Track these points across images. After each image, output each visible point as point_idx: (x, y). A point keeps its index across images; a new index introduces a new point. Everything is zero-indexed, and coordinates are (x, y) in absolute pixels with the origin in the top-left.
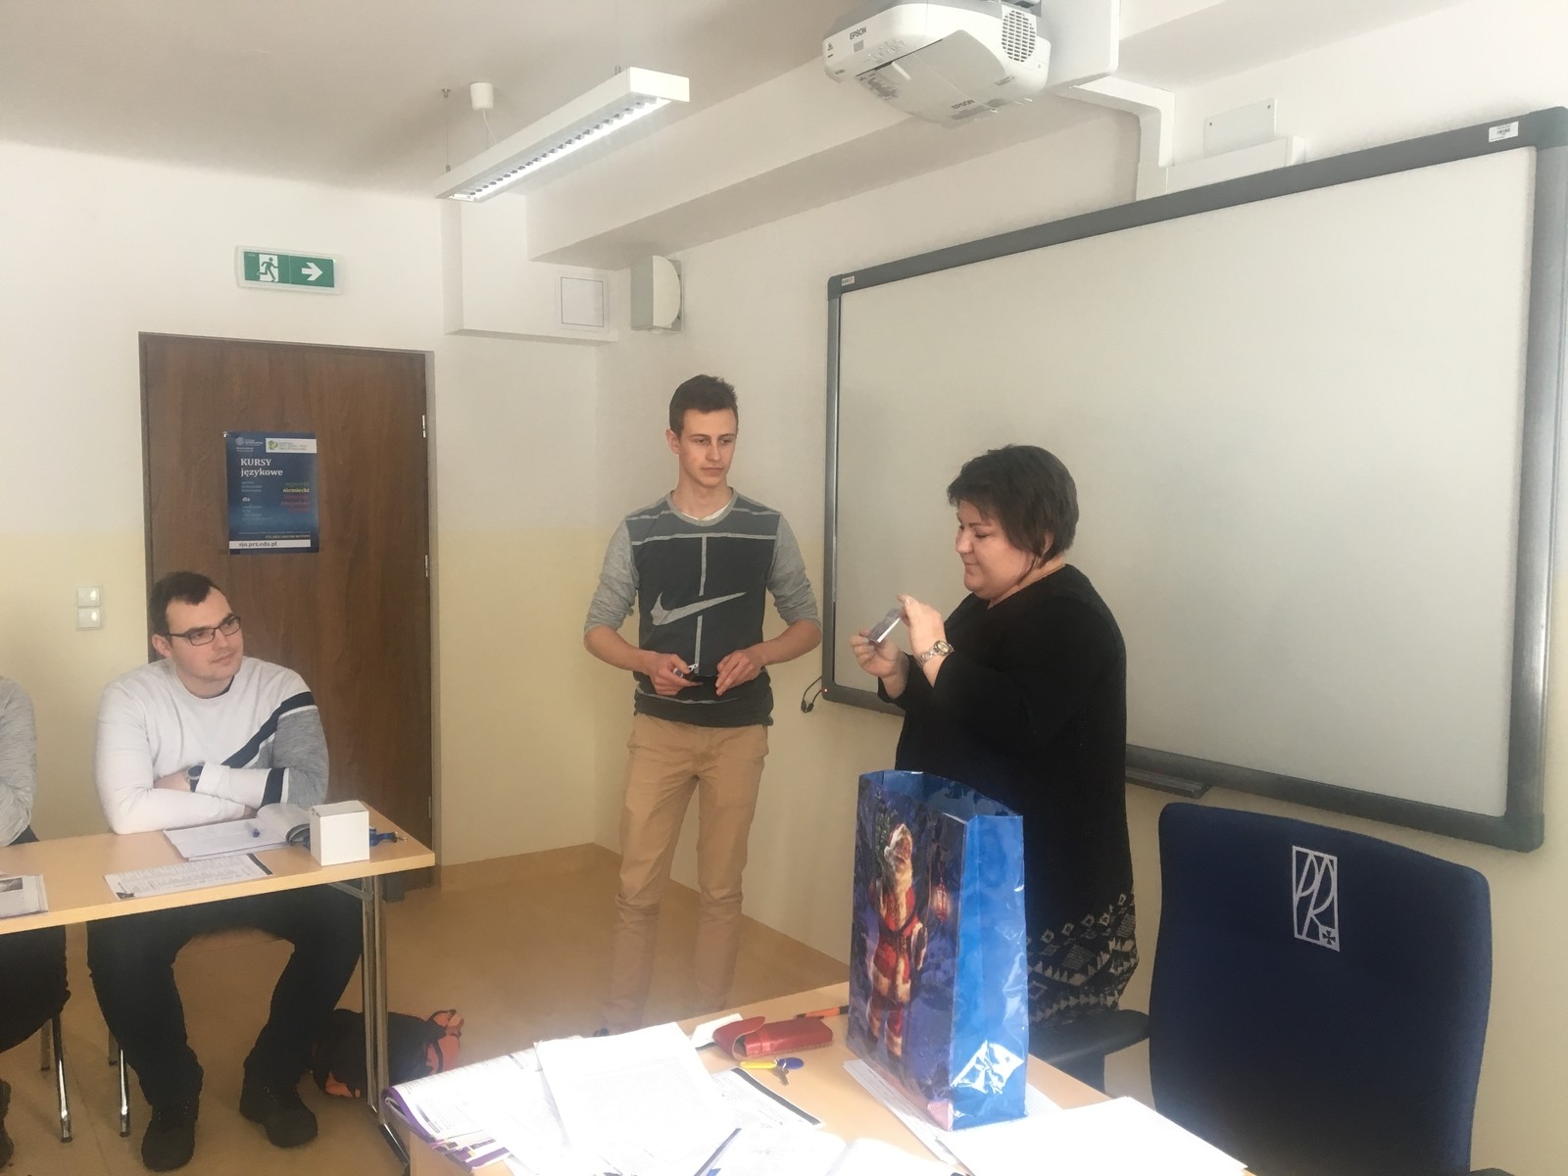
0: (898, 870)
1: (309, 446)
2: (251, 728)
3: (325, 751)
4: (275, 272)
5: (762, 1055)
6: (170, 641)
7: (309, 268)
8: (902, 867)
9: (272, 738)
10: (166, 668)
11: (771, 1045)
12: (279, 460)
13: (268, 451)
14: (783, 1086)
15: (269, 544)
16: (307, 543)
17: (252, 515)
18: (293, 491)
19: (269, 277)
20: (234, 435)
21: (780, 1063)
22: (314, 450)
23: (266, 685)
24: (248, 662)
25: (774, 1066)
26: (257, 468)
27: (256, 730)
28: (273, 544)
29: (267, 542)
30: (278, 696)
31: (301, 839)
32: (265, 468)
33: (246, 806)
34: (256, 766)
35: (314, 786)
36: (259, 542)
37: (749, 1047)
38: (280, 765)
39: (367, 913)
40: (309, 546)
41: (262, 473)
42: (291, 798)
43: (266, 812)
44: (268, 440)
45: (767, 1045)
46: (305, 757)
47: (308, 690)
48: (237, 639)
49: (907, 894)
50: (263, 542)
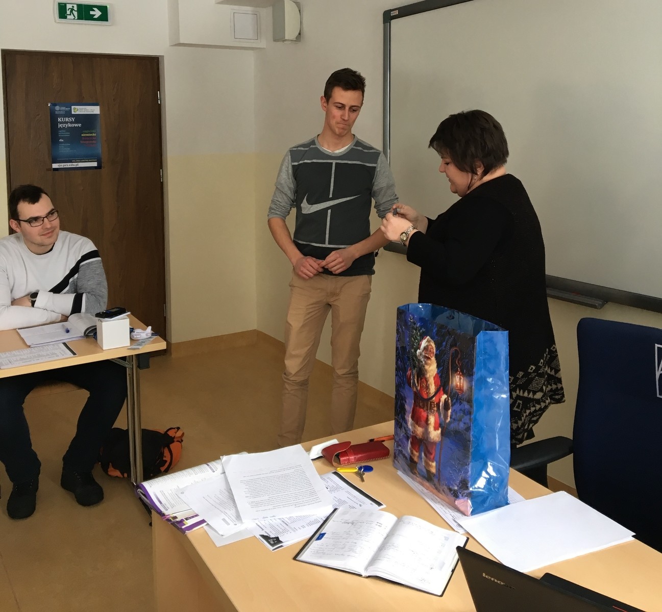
0: (426, 363)
1: (96, 110)
2: (65, 271)
3: (105, 284)
4: (76, 13)
5: (349, 463)
6: (20, 224)
7: (94, 11)
8: (429, 362)
9: (76, 276)
10: (18, 238)
11: (355, 458)
12: (79, 118)
13: (73, 113)
14: (361, 483)
15: (74, 165)
16: (95, 164)
17: (64, 149)
18: (87, 135)
19: (72, 17)
20: (55, 105)
21: (360, 468)
22: (98, 112)
23: (73, 246)
24: (63, 234)
25: (357, 470)
26: (67, 123)
27: (68, 272)
28: (76, 165)
29: (73, 164)
30: (79, 253)
31: (92, 334)
32: (71, 123)
33: (62, 315)
34: (68, 292)
35: (99, 303)
36: (69, 164)
37: (342, 459)
38: (80, 291)
39: (129, 374)
40: (96, 165)
41: (70, 125)
42: (87, 309)
43: (73, 318)
44: (73, 107)
45: (352, 458)
46: (94, 287)
47: (97, 249)
48: (56, 222)
49: (434, 378)
50: (71, 164)
